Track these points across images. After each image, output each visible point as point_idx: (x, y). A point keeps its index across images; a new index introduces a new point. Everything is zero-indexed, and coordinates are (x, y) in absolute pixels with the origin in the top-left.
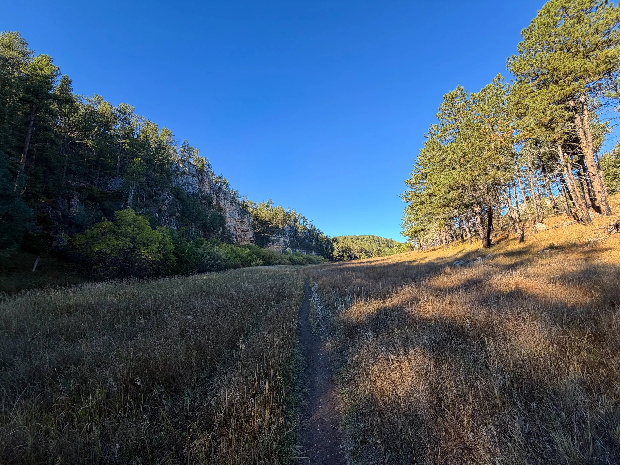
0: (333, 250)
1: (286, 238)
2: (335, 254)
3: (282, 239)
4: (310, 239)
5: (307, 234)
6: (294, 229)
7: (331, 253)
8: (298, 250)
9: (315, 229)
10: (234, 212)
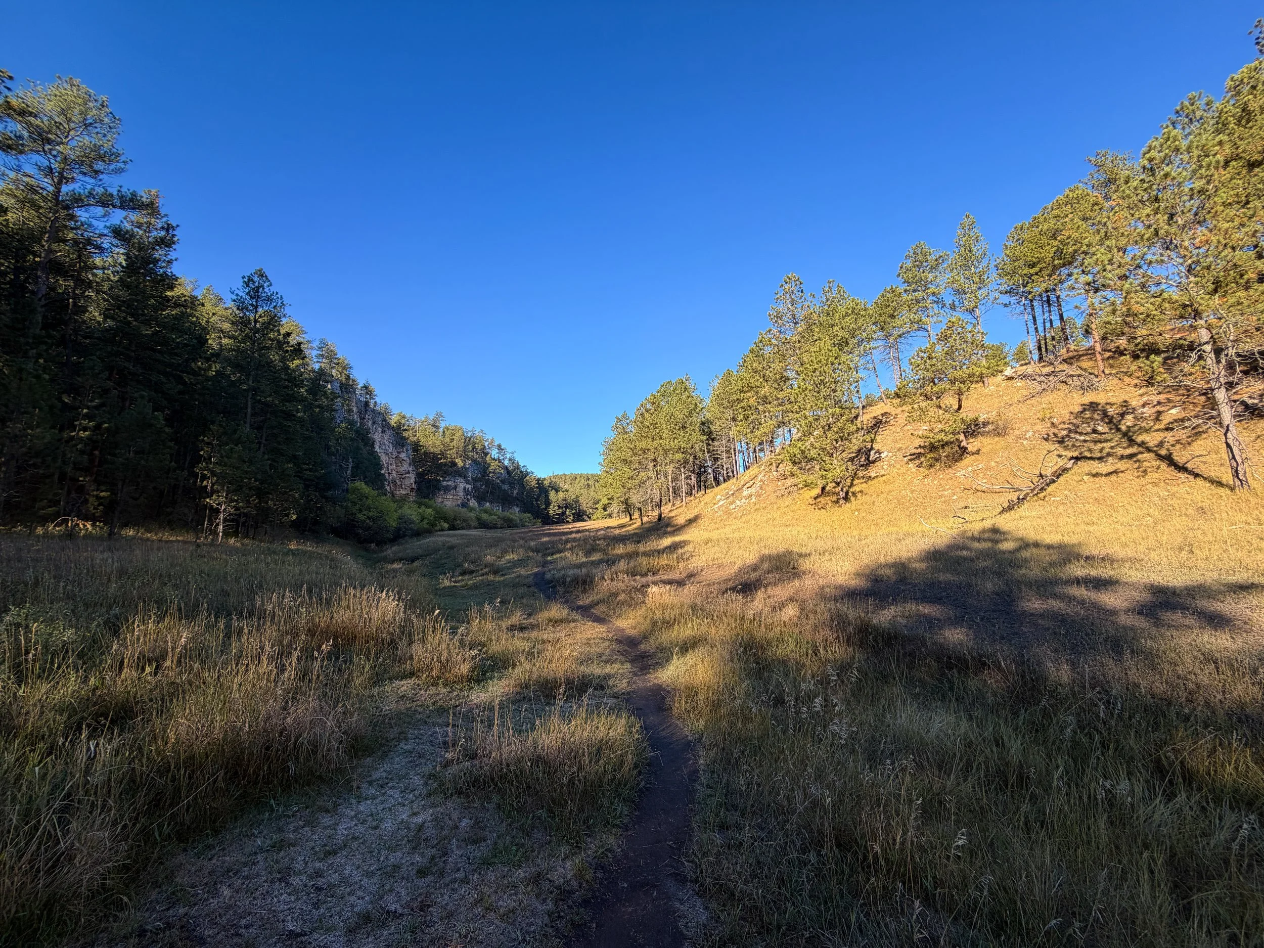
0: (548, 503)
1: (468, 482)
2: (553, 510)
3: (462, 485)
4: (510, 483)
5: (505, 475)
6: (482, 467)
7: (545, 509)
8: (488, 504)
9: (518, 467)
10: (387, 443)
